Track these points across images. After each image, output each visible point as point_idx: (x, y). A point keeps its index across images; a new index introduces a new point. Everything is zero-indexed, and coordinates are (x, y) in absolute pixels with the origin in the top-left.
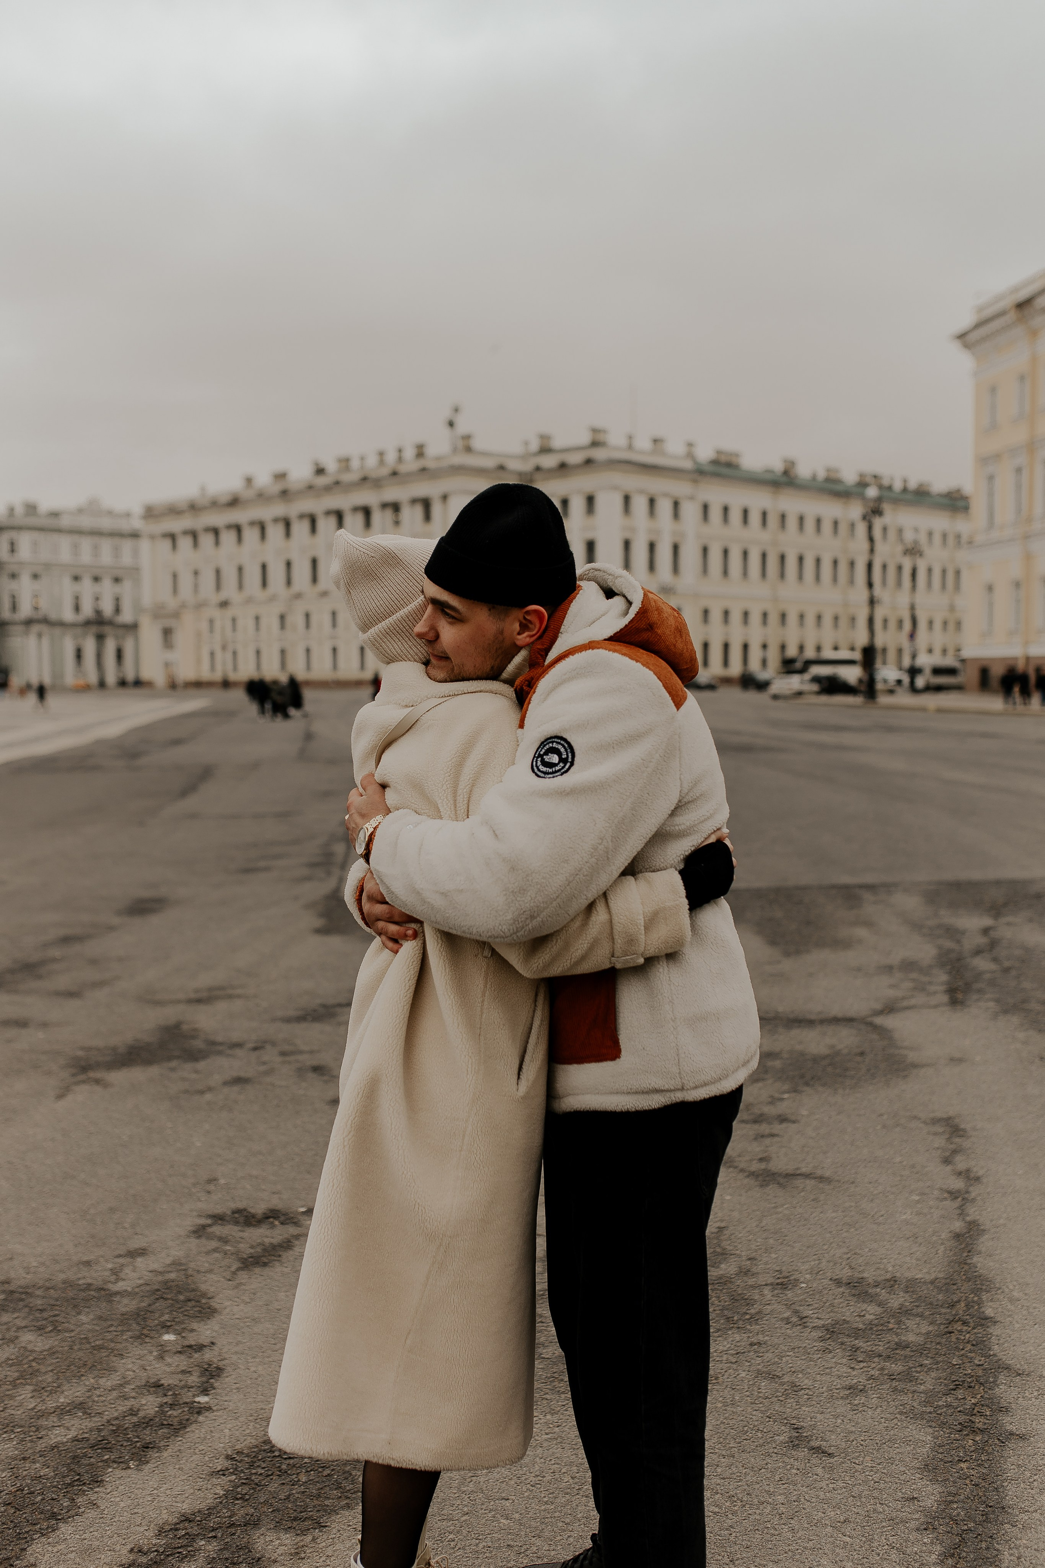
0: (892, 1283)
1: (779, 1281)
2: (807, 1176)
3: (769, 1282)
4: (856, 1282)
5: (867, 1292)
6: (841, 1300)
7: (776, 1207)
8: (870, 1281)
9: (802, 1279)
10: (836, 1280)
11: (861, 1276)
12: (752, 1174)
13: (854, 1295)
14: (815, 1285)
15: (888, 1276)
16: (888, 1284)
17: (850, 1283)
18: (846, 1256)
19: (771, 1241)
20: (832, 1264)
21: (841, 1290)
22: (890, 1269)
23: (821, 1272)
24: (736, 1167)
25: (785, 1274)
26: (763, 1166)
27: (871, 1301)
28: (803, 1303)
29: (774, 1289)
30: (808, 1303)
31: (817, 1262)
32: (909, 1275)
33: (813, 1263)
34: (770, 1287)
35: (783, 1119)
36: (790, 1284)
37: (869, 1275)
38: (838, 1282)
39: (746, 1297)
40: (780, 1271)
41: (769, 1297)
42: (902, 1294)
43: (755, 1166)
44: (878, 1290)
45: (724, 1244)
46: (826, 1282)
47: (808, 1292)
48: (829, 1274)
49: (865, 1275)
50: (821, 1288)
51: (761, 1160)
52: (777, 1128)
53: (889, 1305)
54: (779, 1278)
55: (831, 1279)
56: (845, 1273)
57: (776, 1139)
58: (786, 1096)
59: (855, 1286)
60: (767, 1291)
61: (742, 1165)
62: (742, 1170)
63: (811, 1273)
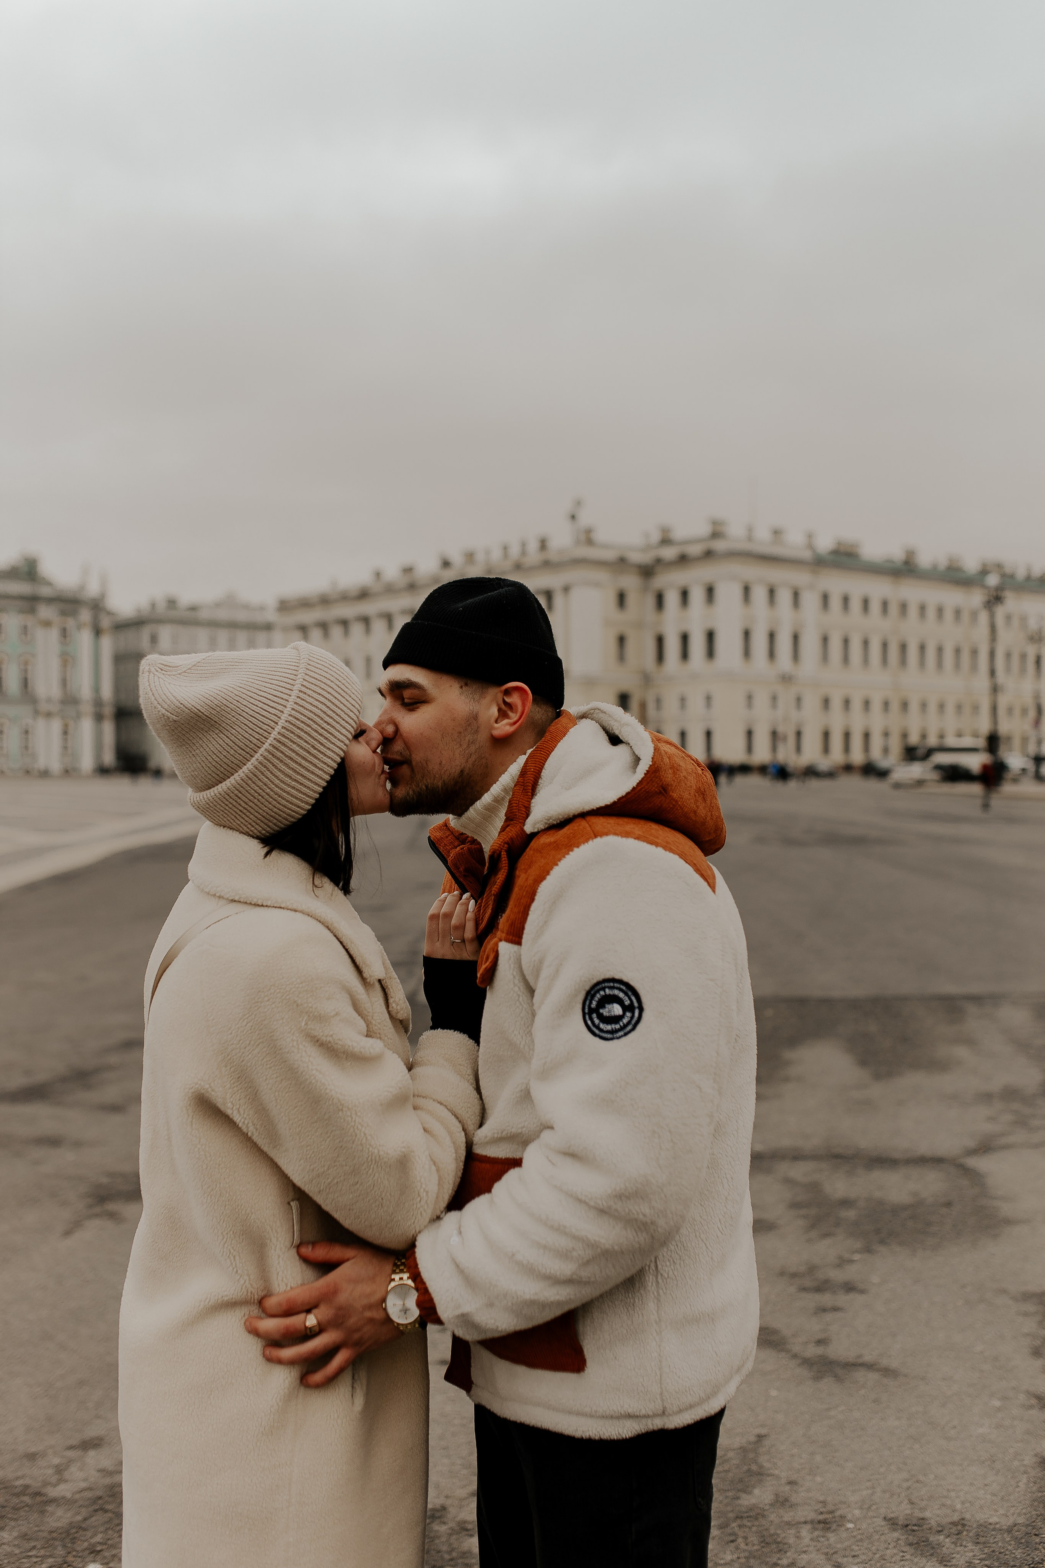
0: (959, 1527)
1: (821, 1517)
2: (870, 1367)
3: (809, 1519)
4: (915, 1525)
5: (927, 1540)
6: (895, 1551)
7: (828, 1409)
8: (933, 1523)
9: (849, 1517)
10: (890, 1519)
11: (921, 1515)
12: (807, 1362)
13: (911, 1544)
14: (864, 1526)
15: (956, 1518)
16: (954, 1530)
17: (907, 1526)
18: (905, 1485)
19: (818, 1458)
20: (887, 1495)
21: (896, 1535)
22: (959, 1506)
23: (874, 1507)
24: (788, 1351)
25: (830, 1507)
26: (819, 1351)
27: (932, 1555)
28: (847, 1553)
29: (815, 1529)
30: (853, 1553)
31: (870, 1491)
32: (981, 1517)
33: (865, 1493)
34: (809, 1526)
35: (850, 1288)
36: (835, 1522)
37: (933, 1514)
38: (892, 1523)
39: (779, 1540)
40: (824, 1503)
41: (806, 1541)
42: (970, 1546)
43: (812, 1351)
44: (942, 1537)
45: (763, 1460)
46: (880, 1522)
47: (855, 1537)
48: (883, 1511)
49: (927, 1514)
50: (871, 1530)
51: (820, 1342)
52: (842, 1299)
53: (954, 1562)
54: (822, 1513)
55: (885, 1518)
56: (902, 1510)
57: (838, 1315)
58: (856, 1257)
59: (914, 1531)
60: (805, 1532)
61: (796, 1348)
62: (795, 1356)
63: (861, 1508)
